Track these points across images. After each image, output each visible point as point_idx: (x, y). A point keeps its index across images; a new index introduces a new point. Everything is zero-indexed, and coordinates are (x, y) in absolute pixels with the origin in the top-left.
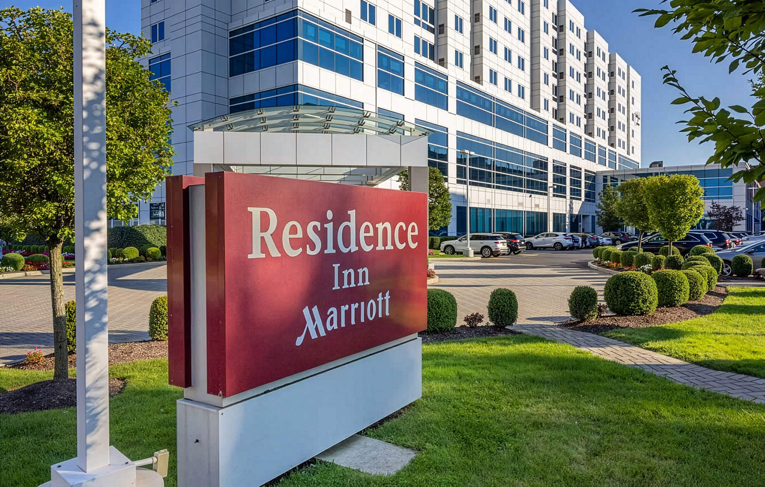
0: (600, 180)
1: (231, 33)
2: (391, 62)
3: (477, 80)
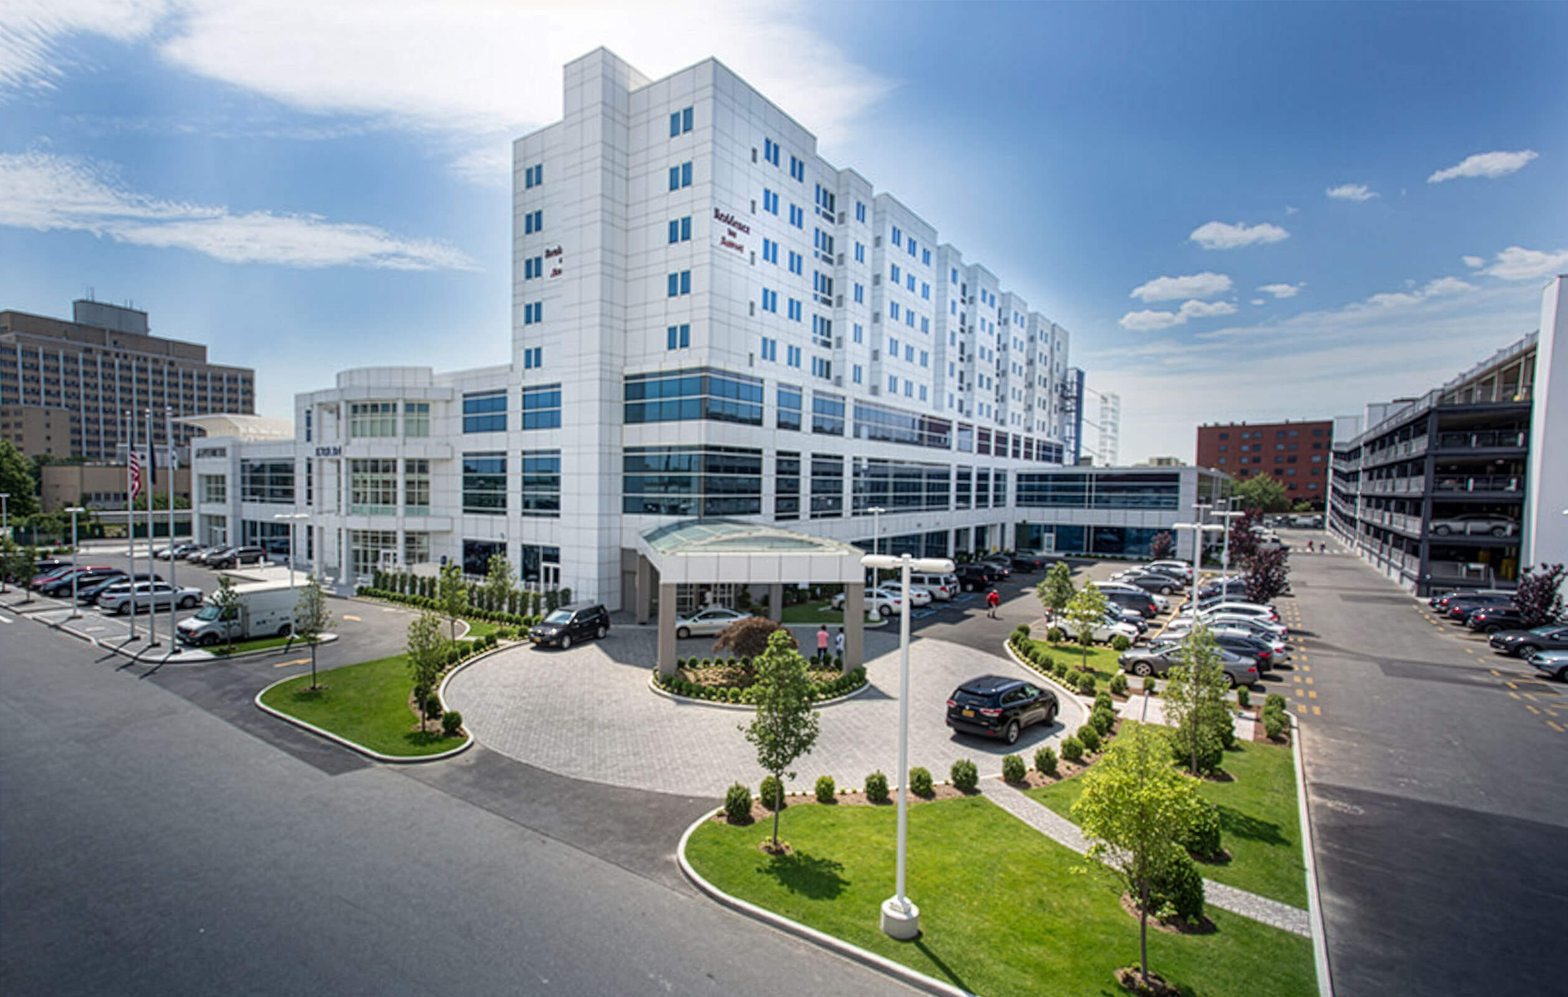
1: (627, 378)
2: (789, 397)
3: (875, 390)
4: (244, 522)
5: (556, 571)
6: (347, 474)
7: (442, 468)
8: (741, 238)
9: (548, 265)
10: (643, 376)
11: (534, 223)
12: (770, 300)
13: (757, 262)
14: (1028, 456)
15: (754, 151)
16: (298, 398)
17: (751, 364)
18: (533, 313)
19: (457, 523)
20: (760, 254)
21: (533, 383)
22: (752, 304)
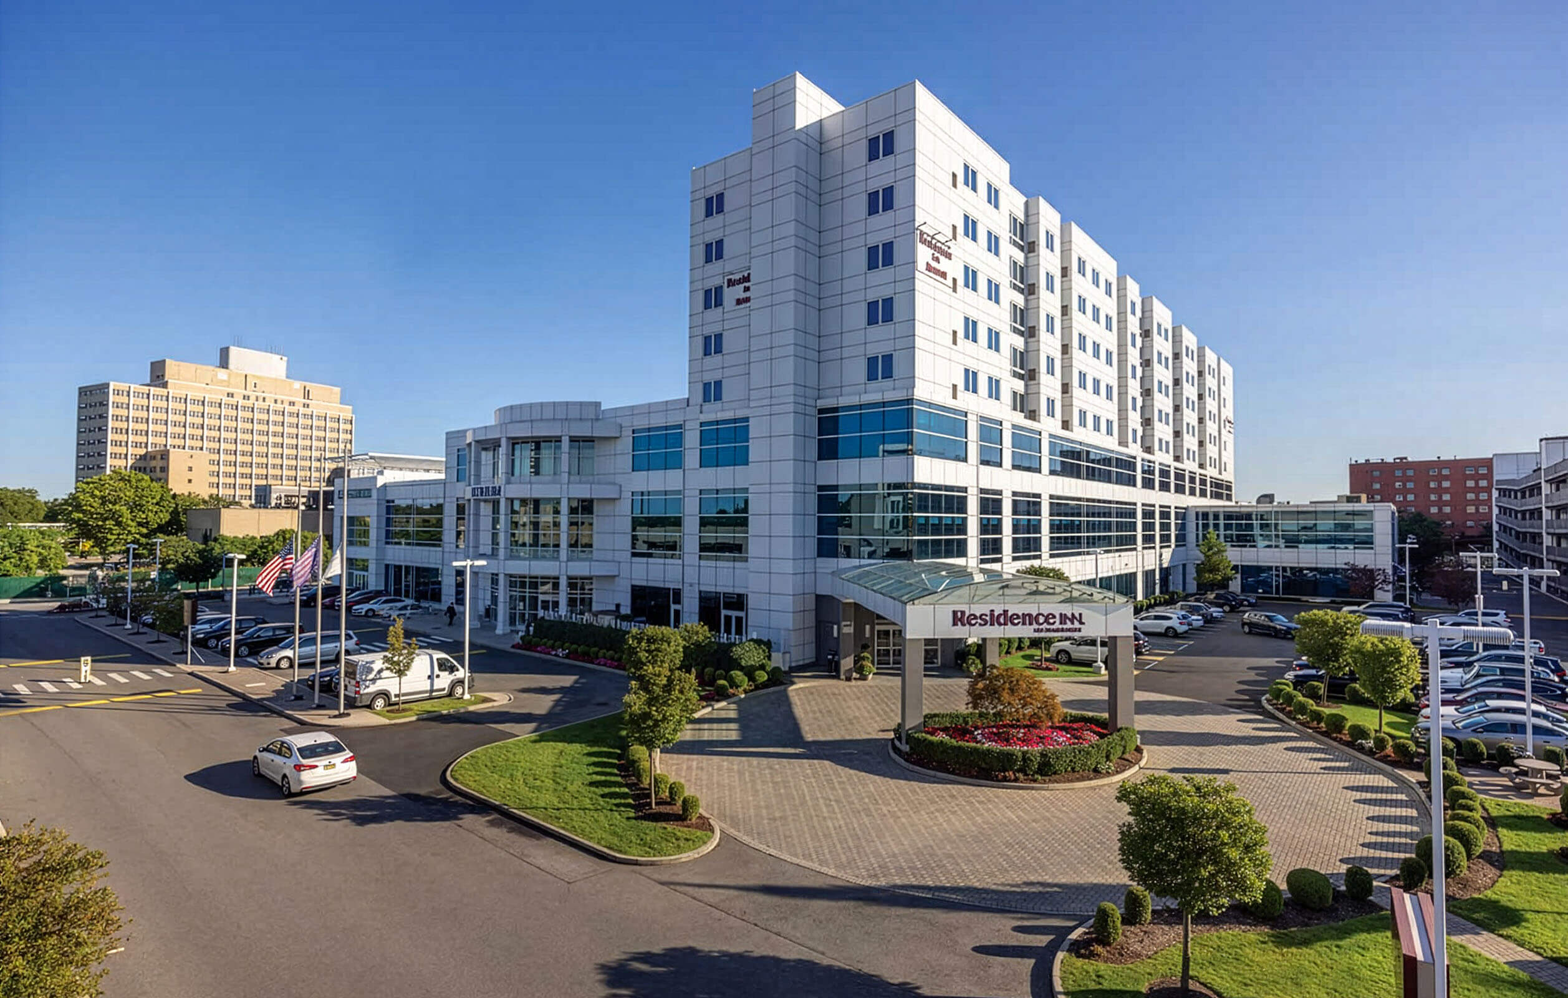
0: (1192, 517)
1: (821, 411)
2: (990, 431)
3: (1066, 425)
4: (387, 566)
5: (739, 620)
6: (506, 515)
7: (608, 508)
8: (944, 265)
9: (731, 295)
10: (836, 410)
11: (714, 251)
12: (971, 329)
13: (959, 289)
14: (1203, 494)
15: (954, 176)
16: (450, 436)
17: (955, 397)
18: (712, 345)
19: (625, 567)
20: (961, 282)
21: (712, 417)
22: (955, 333)
